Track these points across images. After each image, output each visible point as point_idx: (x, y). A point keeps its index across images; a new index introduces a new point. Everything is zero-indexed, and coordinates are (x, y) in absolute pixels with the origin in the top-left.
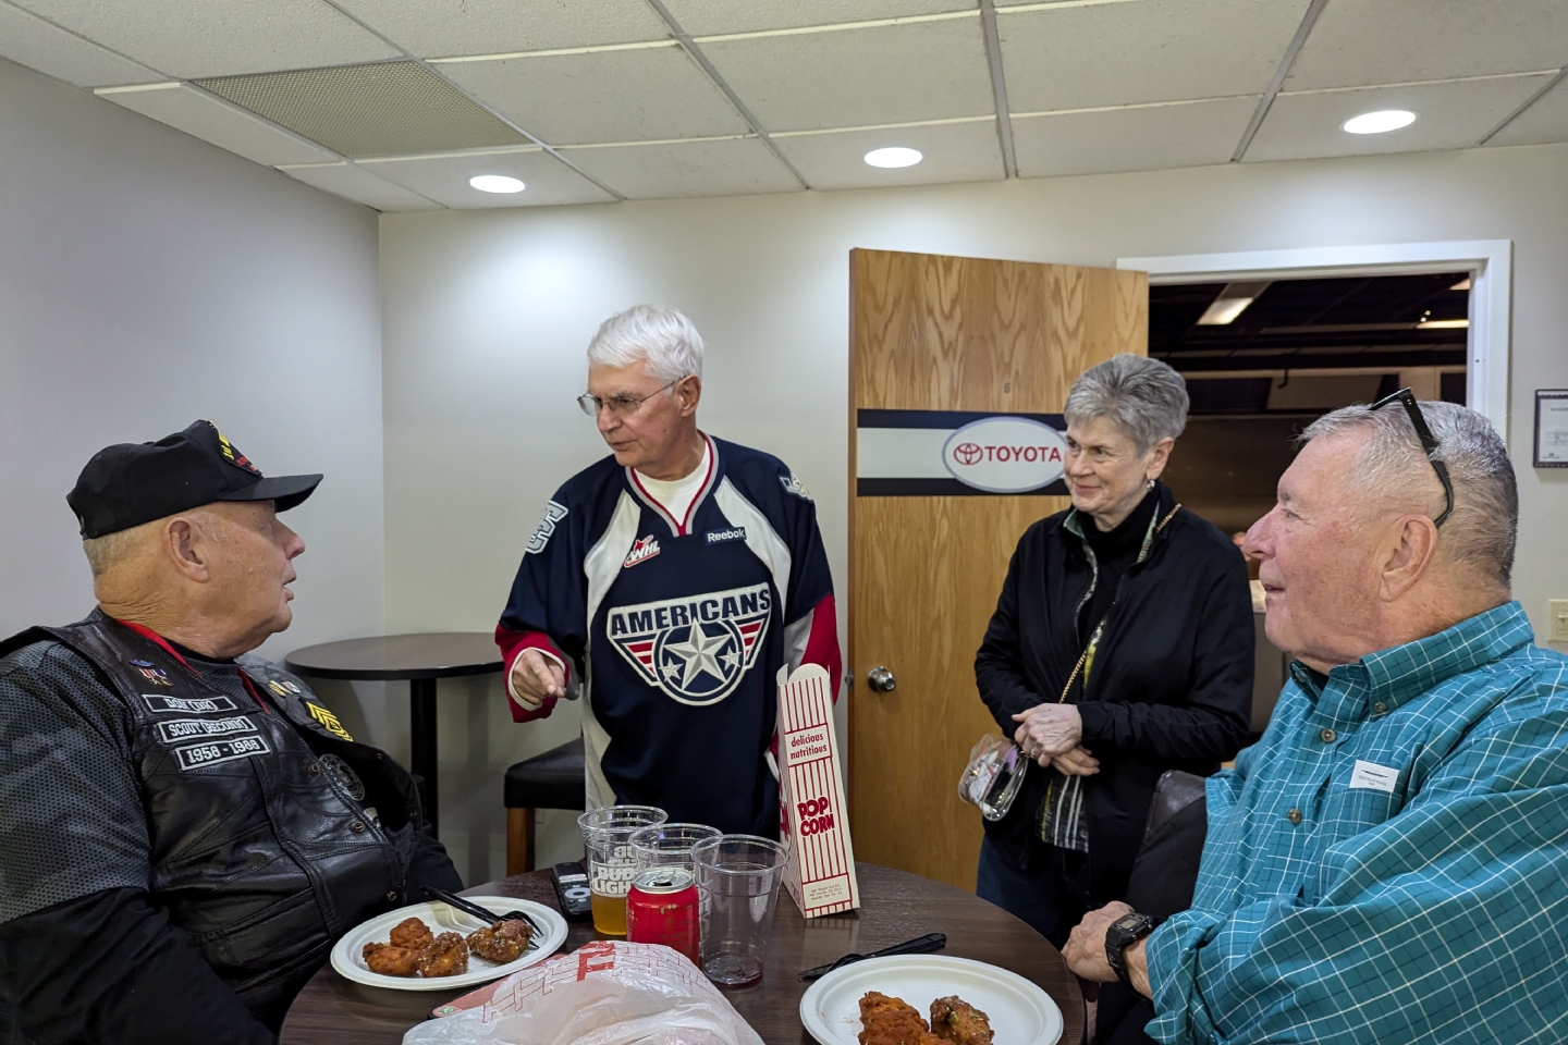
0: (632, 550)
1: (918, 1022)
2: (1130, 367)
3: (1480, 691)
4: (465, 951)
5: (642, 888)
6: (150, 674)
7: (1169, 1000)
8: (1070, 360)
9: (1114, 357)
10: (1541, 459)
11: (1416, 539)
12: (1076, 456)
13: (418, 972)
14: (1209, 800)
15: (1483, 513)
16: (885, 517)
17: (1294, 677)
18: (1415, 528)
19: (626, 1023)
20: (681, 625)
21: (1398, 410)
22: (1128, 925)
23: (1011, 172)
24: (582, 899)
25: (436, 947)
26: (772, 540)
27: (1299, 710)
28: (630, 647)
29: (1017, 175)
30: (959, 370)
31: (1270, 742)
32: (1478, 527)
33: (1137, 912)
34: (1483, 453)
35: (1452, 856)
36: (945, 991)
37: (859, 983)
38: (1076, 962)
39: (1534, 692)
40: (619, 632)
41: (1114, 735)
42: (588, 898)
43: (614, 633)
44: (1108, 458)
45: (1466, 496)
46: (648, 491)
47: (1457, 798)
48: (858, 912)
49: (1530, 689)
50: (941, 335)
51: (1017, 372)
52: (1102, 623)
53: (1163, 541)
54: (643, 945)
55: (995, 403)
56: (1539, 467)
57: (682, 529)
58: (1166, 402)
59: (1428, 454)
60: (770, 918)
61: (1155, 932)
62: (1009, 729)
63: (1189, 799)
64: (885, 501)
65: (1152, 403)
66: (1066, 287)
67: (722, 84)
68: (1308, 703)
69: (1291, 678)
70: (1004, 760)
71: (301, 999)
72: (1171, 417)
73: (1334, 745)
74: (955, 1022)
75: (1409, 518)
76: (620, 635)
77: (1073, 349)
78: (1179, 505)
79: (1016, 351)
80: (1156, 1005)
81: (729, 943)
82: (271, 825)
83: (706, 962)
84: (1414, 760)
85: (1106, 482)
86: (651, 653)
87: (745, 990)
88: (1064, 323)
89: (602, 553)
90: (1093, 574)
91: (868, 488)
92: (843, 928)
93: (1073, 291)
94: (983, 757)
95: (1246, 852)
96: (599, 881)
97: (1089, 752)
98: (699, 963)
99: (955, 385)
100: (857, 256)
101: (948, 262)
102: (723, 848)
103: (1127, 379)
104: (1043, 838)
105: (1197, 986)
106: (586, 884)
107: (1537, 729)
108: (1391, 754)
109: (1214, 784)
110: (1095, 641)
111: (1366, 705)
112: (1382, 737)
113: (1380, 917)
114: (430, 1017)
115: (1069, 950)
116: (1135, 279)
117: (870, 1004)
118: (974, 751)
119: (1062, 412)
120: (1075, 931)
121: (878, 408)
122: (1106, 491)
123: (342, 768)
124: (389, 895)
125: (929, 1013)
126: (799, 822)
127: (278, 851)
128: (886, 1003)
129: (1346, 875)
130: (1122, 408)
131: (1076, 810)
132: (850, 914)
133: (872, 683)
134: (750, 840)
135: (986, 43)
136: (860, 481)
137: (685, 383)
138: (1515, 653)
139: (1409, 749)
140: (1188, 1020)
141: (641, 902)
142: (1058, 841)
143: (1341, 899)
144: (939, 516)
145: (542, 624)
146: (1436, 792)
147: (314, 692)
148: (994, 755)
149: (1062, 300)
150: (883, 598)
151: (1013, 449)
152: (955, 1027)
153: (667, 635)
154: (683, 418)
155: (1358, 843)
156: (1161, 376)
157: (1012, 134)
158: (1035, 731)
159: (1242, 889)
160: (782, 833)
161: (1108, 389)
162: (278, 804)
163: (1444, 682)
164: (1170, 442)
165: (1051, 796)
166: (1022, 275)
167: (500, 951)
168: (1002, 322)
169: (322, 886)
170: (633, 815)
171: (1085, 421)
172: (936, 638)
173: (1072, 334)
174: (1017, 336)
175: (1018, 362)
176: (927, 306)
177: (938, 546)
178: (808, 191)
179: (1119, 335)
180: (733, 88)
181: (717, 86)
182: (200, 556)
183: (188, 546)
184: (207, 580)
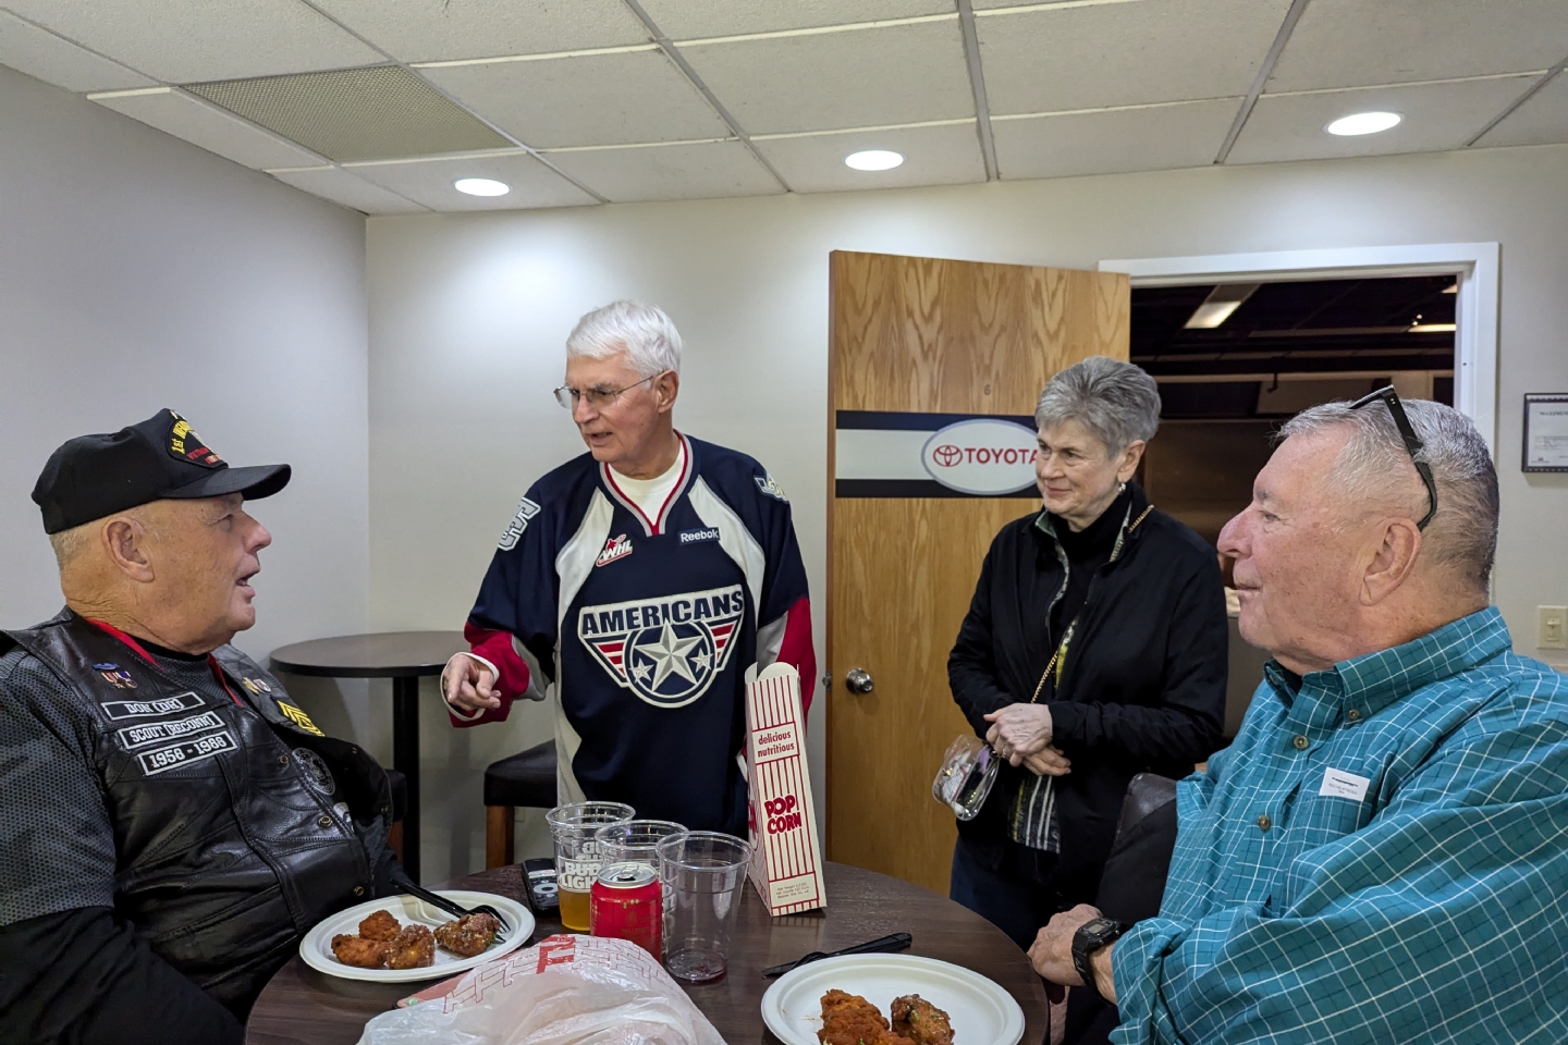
0: (604, 549)
1: (878, 1020)
2: (1100, 370)
3: (1455, 701)
4: (432, 943)
5: (606, 883)
6: (113, 678)
7: (1134, 1008)
8: (1050, 363)
9: (1085, 360)
10: (1530, 464)
11: (1399, 545)
12: (1047, 459)
13: (385, 964)
14: (1180, 803)
15: (1466, 516)
16: (864, 519)
17: (1268, 678)
18: (1398, 531)
19: (584, 1015)
20: (652, 626)
21: (1381, 410)
22: (1096, 929)
23: (992, 174)
24: (550, 895)
25: (403, 938)
26: (746, 542)
27: (1271, 715)
28: (601, 647)
29: (998, 178)
30: (939, 372)
31: (1243, 746)
32: (1461, 530)
33: (1105, 916)
34: (1468, 455)
35: (1422, 869)
36: (906, 989)
37: (822, 981)
38: (1043, 963)
39: (1509, 704)
40: (590, 632)
41: (1085, 736)
42: (556, 894)
43: (585, 632)
44: (1079, 461)
45: (1449, 499)
46: (622, 490)
47: (1428, 810)
48: (824, 911)
49: (1506, 701)
50: (920, 337)
51: (997, 373)
52: (1073, 623)
53: (1136, 541)
54: (604, 939)
55: (975, 405)
56: (1528, 471)
57: (655, 529)
58: (1137, 405)
59: (1412, 456)
60: (734, 914)
61: (1121, 939)
62: (981, 728)
63: (1160, 802)
64: (864, 503)
65: (1122, 406)
66: (1047, 290)
67: (703, 88)
68: (1282, 708)
69: (1265, 680)
70: (976, 761)
71: (269, 990)
72: (1142, 420)
73: (1307, 752)
74: (914, 1021)
75: (1393, 520)
76: (590, 635)
77: (1054, 352)
78: (1152, 506)
79: (996, 353)
80: (1121, 1013)
81: (694, 939)
82: (238, 823)
83: (672, 957)
84: (1385, 769)
85: (1076, 484)
86: (622, 653)
87: (708, 986)
88: (1045, 325)
89: (573, 553)
90: (1065, 574)
91: (846, 489)
92: (810, 927)
93: (1054, 294)
94: (957, 758)
95: (1216, 858)
96: (566, 877)
97: (1061, 752)
98: (663, 961)
99: (935, 387)
100: (835, 256)
101: (928, 264)
102: (688, 843)
103: (1097, 382)
104: (1015, 838)
105: (1161, 994)
106: (553, 880)
107: (1514, 742)
108: (1363, 763)
109: (1186, 787)
110: (1066, 641)
111: (1340, 712)
112: (1355, 745)
113: (1346, 929)
114: (394, 1007)
115: (1036, 952)
116: (1117, 282)
117: (832, 1001)
118: (949, 752)
119: (1033, 414)
120: (1042, 932)
121: (857, 409)
122: (1077, 494)
123: (315, 762)
124: (356, 890)
125: (890, 1011)
126: (766, 820)
127: (245, 850)
128: (847, 1001)
129: (1313, 887)
130: (1092, 411)
131: (1047, 812)
132: (816, 913)
133: (850, 685)
134: (715, 837)
135: (965, 45)
136: (839, 482)
137: (663, 378)
138: (1492, 661)
139: (1381, 758)
140: (1152, 1027)
141: (604, 897)
142: (1030, 842)
143: (1307, 910)
144: (918, 517)
145: (511, 624)
146: (1407, 804)
147: (288, 689)
148: (966, 756)
149: (1042, 302)
150: (861, 597)
151: (993, 451)
152: (914, 1025)
153: (639, 635)
154: (660, 414)
155: (1326, 854)
156: (1132, 379)
157: (992, 136)
158: (1007, 731)
159: (1210, 895)
160: (751, 832)
161: (1077, 393)
162: (244, 801)
163: (1418, 691)
164: (1141, 445)
165: (1023, 797)
166: (1002, 278)
167: (466, 944)
168: (982, 325)
169: (289, 883)
170: (601, 811)
171: (1056, 424)
172: (914, 641)
173: (1053, 337)
174: (998, 336)
175: (999, 363)
176: (907, 306)
177: (917, 547)
178: (790, 194)
179: (1099, 336)
180: (714, 91)
181: (698, 90)
182: (144, 555)
183: (131, 545)
184: (152, 581)
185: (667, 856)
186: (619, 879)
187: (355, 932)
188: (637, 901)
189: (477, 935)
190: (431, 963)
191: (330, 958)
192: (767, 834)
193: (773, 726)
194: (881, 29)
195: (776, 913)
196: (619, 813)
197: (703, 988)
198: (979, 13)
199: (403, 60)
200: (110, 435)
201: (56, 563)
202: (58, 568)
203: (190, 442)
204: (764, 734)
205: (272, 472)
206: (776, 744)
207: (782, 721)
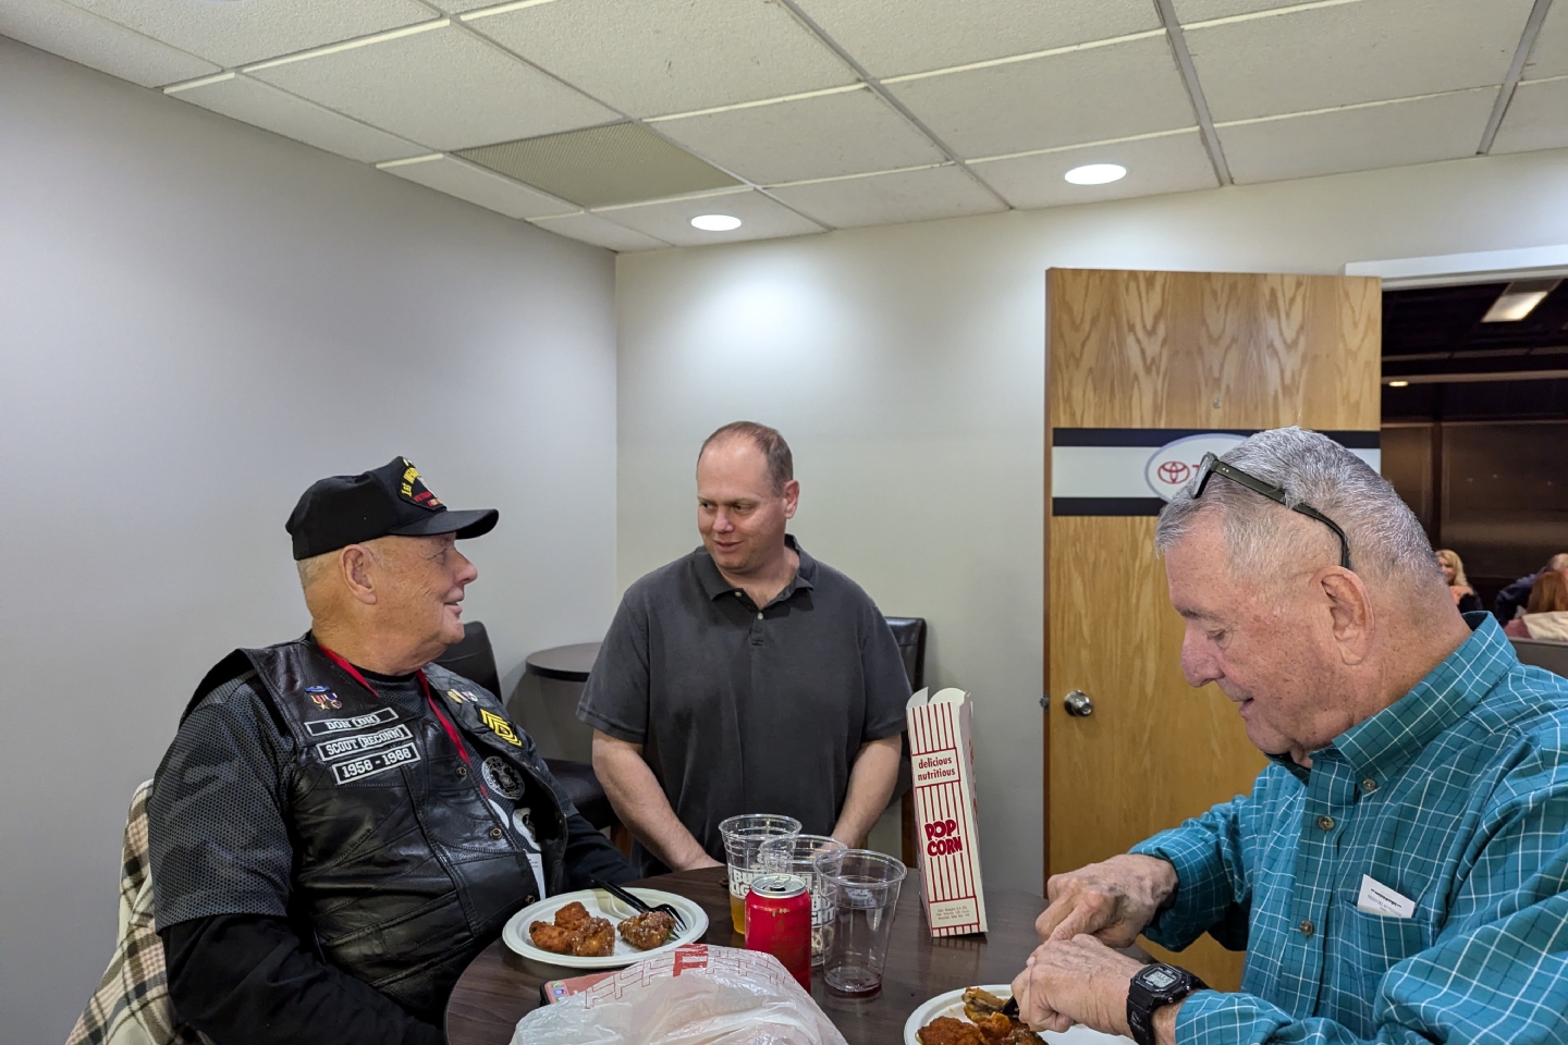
4: (613, 935)
6: (320, 699)
8: (1288, 375)
13: (573, 951)
16: (1082, 539)
23: (1224, 180)
25: (590, 928)
29: (1232, 183)
30: (1163, 385)
48: (986, 936)
50: (1143, 352)
51: (1228, 387)
55: (1203, 420)
64: (1082, 522)
66: (1284, 296)
67: (913, 119)
77: (1292, 362)
79: (1226, 366)
82: (421, 828)
87: (855, 998)
88: (1281, 334)
91: (1064, 507)
92: (970, 950)
93: (1292, 300)
99: (1159, 402)
100: (1053, 276)
101: (1151, 277)
116: (1366, 285)
121: (1075, 426)
126: (926, 843)
132: (977, 938)
133: (1069, 707)
135: (1176, 58)
136: (1056, 500)
144: (1141, 536)
149: (1278, 309)
150: (1080, 619)
157: (1219, 143)
162: (427, 808)
166: (1233, 287)
167: (644, 939)
168: (1210, 336)
169: (465, 889)
170: (773, 824)
172: (1138, 663)
173: (1291, 346)
174: (1228, 349)
175: (1230, 373)
176: (1128, 322)
177: (1140, 567)
178: (1012, 211)
179: (1345, 345)
180: (924, 121)
181: (909, 121)
182: (370, 581)
183: (361, 571)
184: (374, 604)
185: (824, 871)
186: (772, 889)
187: (551, 920)
188: (785, 911)
189: (653, 931)
190: (611, 953)
191: (528, 943)
192: (927, 857)
193: (934, 751)
194: (1086, 51)
195: (936, 934)
196: (788, 826)
197: (858, 1000)
198: (1187, 27)
199: (634, 116)
200: (353, 477)
201: (301, 586)
202: (302, 590)
203: (417, 486)
204: (925, 758)
205: (485, 514)
206: (937, 768)
207: (943, 747)
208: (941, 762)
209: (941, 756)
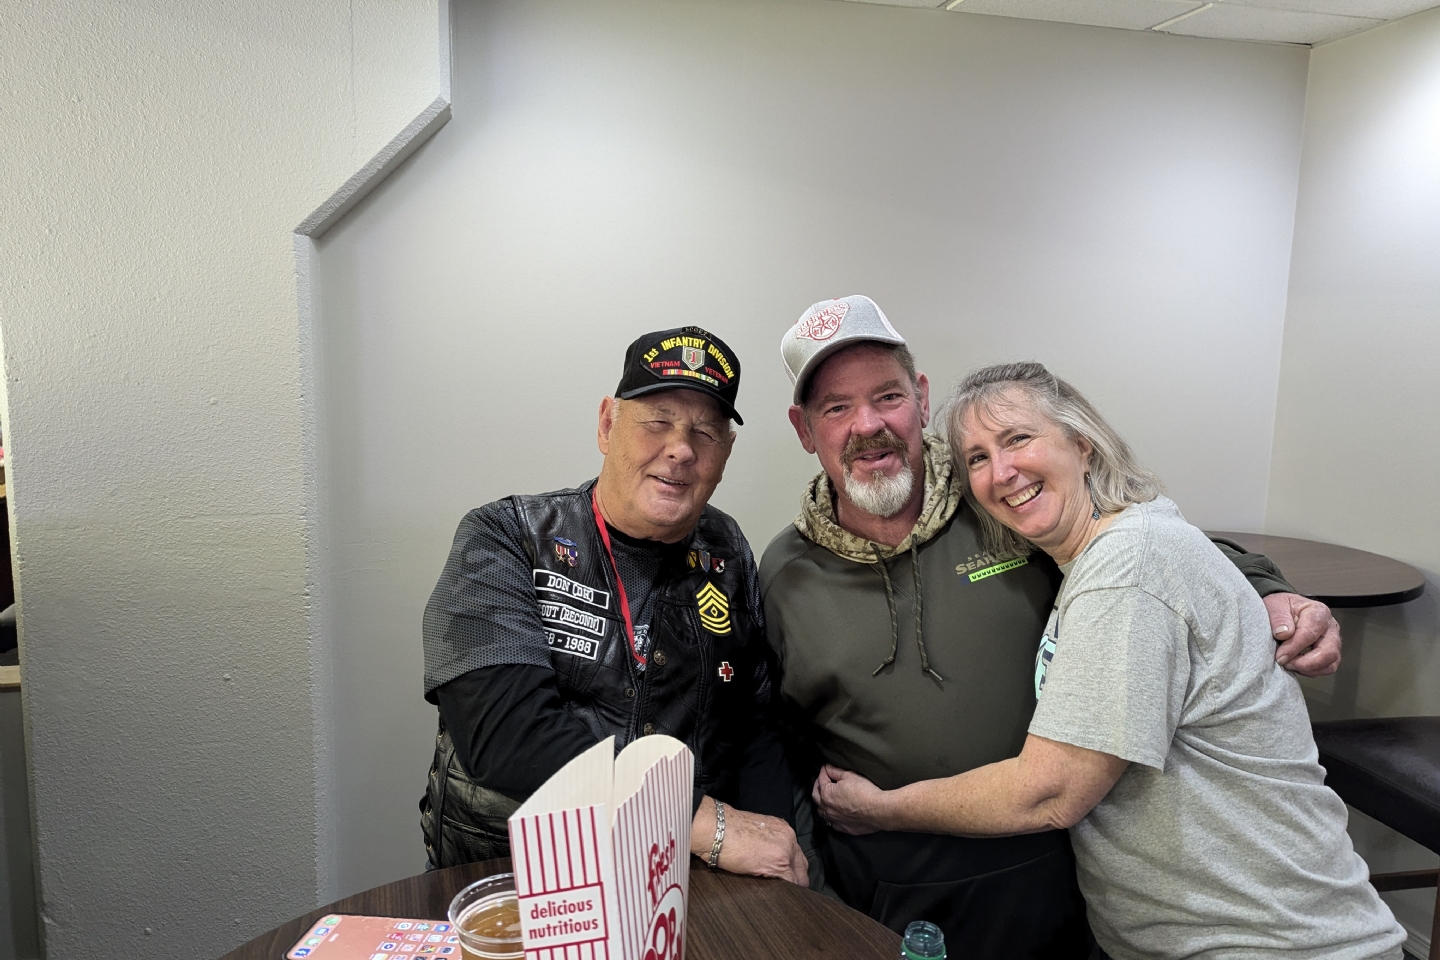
193: (559, 890)
204: (542, 902)
206: (565, 918)
207: (579, 881)
208: (571, 908)
209: (573, 897)
